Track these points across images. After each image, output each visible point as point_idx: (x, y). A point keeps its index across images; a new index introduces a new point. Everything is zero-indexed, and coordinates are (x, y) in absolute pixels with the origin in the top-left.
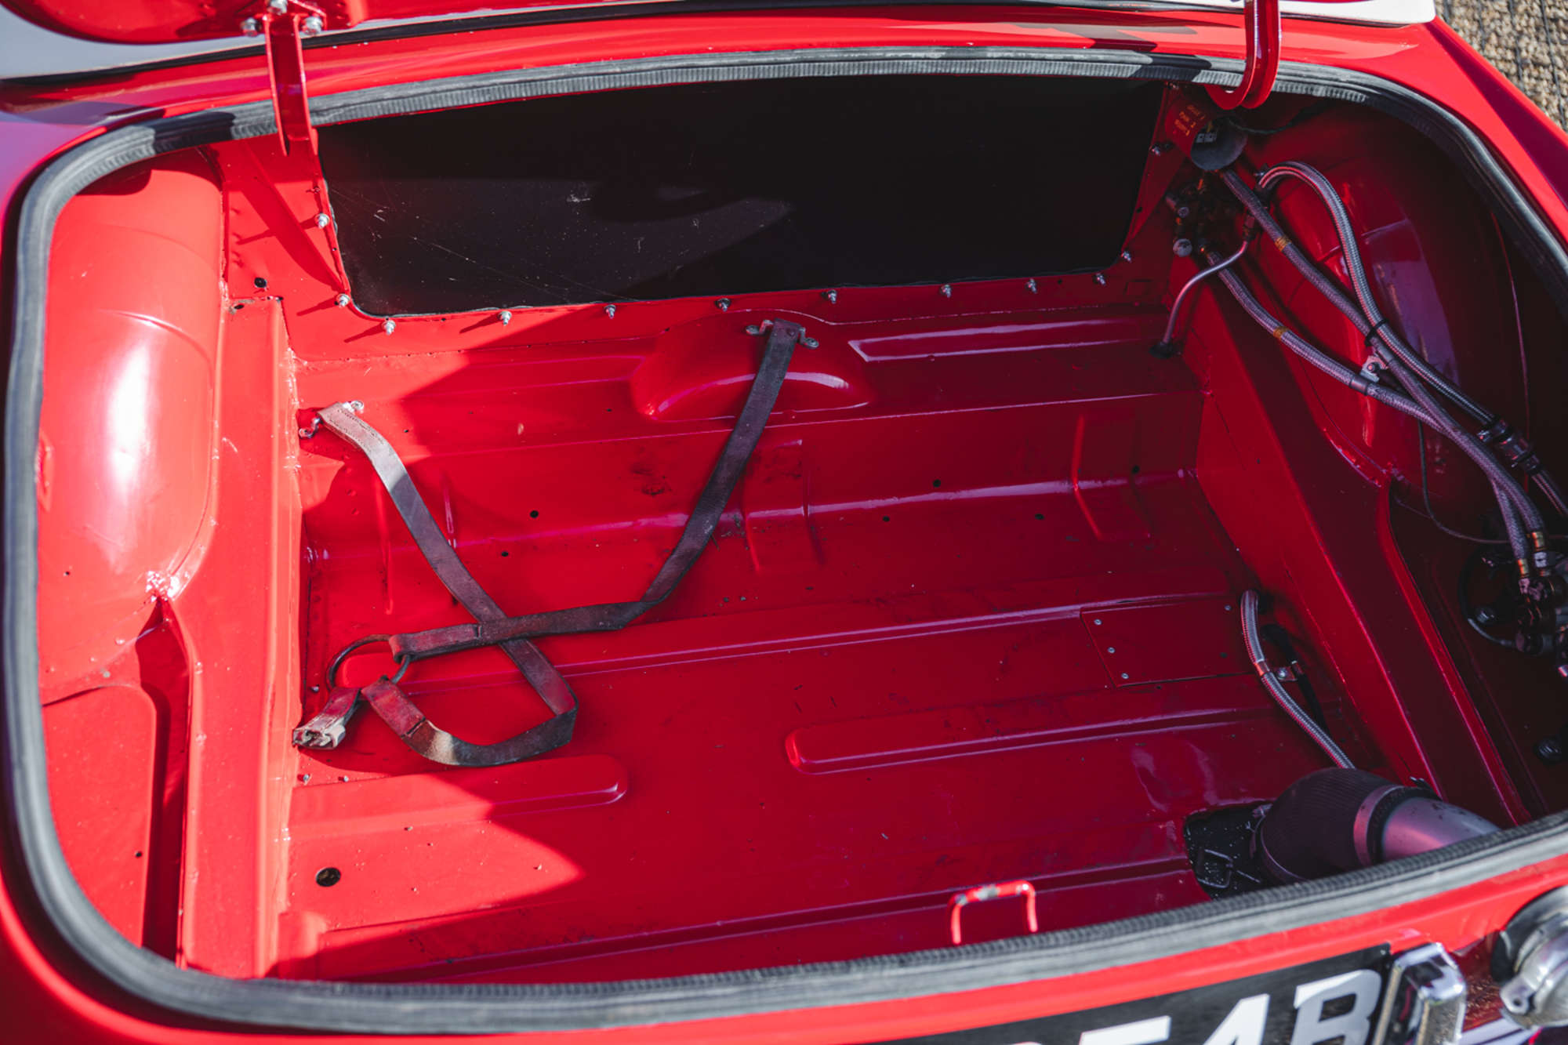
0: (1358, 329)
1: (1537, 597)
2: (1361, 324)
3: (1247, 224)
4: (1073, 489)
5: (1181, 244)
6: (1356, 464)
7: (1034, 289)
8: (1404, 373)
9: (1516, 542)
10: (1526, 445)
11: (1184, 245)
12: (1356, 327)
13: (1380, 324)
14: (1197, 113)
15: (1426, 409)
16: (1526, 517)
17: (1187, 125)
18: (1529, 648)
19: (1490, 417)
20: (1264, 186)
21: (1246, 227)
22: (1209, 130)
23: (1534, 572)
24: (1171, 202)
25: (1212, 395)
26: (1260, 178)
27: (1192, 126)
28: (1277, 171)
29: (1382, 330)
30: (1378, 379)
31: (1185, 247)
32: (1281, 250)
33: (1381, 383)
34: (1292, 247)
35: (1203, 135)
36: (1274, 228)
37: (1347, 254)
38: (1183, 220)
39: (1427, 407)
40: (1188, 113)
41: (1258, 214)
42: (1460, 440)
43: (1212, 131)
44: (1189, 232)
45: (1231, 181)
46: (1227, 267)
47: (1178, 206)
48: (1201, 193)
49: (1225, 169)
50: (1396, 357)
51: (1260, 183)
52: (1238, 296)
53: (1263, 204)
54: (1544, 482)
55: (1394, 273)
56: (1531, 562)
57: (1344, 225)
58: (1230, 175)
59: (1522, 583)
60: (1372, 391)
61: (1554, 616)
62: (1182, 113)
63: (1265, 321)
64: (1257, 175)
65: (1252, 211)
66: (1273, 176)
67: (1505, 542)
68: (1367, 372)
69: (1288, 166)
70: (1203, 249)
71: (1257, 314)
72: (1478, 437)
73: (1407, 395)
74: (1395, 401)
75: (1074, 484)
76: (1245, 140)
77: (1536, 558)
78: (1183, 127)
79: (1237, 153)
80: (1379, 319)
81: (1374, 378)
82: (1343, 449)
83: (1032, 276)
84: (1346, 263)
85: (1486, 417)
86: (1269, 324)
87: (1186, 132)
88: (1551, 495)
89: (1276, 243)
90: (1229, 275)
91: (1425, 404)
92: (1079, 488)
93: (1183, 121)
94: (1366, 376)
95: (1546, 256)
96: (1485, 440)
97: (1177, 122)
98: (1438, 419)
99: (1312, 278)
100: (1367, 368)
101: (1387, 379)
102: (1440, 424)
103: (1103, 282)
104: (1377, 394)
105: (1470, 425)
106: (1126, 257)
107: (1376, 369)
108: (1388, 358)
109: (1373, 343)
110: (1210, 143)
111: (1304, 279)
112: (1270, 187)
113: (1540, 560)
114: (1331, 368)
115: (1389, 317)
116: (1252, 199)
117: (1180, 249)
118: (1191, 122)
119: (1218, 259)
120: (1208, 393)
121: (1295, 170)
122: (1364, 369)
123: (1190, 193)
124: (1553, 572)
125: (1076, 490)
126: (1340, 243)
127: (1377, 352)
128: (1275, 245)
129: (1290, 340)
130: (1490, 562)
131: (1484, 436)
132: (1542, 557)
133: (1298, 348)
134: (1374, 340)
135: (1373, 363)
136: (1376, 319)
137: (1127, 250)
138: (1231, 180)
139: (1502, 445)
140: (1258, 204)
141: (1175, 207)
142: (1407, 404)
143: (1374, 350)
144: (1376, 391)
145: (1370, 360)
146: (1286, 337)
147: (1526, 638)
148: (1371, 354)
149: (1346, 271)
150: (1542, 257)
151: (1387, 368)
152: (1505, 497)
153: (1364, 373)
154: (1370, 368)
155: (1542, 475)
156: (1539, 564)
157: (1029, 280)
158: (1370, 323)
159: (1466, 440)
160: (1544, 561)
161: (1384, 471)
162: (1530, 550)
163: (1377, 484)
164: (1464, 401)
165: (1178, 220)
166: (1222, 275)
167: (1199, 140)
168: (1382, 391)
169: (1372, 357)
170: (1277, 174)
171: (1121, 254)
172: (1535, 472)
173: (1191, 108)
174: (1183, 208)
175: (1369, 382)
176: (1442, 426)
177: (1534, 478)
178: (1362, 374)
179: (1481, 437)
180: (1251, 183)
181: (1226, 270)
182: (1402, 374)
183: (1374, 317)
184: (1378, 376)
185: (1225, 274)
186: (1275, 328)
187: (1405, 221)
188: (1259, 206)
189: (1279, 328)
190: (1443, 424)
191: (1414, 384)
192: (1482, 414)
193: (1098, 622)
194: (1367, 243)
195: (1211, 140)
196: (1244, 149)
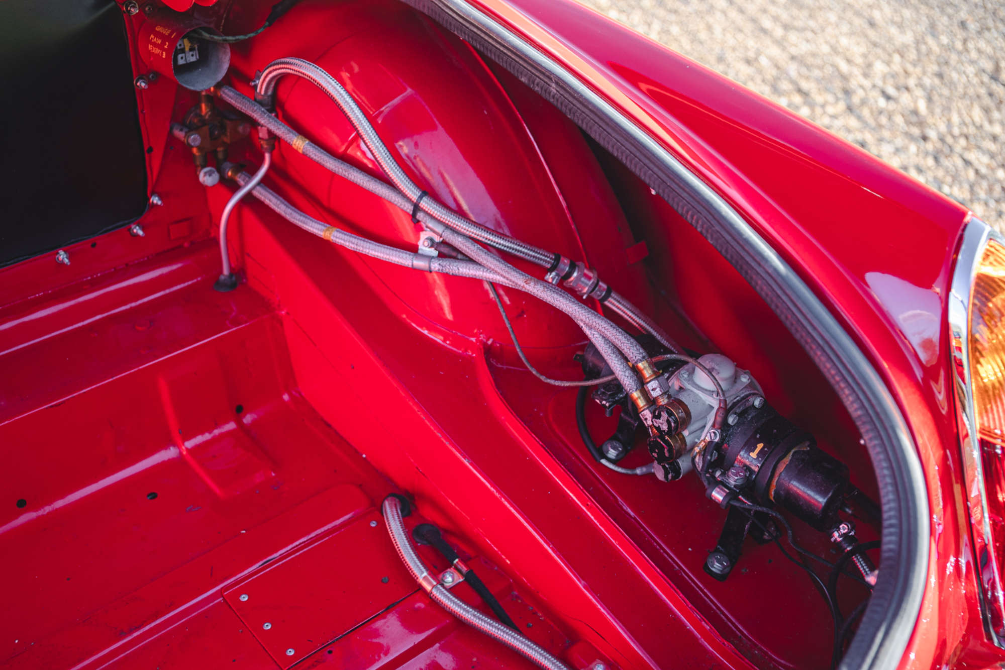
0: (402, 210)
1: (665, 427)
2: (403, 203)
3: (261, 135)
4: (181, 453)
5: (205, 174)
6: (444, 341)
7: (66, 261)
8: (460, 239)
9: (623, 377)
10: (591, 275)
11: (210, 174)
12: (399, 207)
13: (421, 197)
14: (166, 32)
15: (493, 270)
16: (626, 350)
17: (161, 47)
18: (670, 476)
19: (551, 259)
20: (263, 93)
21: (262, 139)
22: (187, 49)
23: (651, 402)
24: (179, 134)
25: (287, 313)
26: (256, 86)
27: (166, 47)
28: (270, 72)
29: (427, 204)
30: (437, 252)
31: (210, 175)
32: (300, 151)
33: (441, 256)
34: (310, 145)
35: (183, 55)
36: (286, 131)
37: (365, 136)
38: (199, 148)
39: (493, 267)
40: (158, 35)
41: (269, 123)
42: (535, 291)
43: (191, 49)
44: (211, 160)
45: (230, 97)
46: (259, 184)
47: (187, 135)
48: (207, 117)
49: (219, 86)
50: (447, 227)
51: (258, 90)
52: (277, 210)
53: (270, 111)
54: (617, 304)
55: (416, 144)
56: (645, 394)
57: (352, 109)
58: (226, 91)
59: (643, 416)
60: (436, 266)
61: (683, 440)
62: (152, 36)
63: (311, 227)
64: (253, 84)
65: (260, 120)
66: (268, 79)
67: (610, 378)
68: (424, 248)
69: (278, 64)
70: (230, 173)
71: (301, 221)
72: (546, 281)
73: (470, 260)
74: (461, 269)
75: (179, 448)
76: (228, 51)
77: (650, 388)
78: (157, 51)
79: (226, 66)
80: (418, 193)
81: (434, 252)
82: (428, 329)
83: (59, 247)
84: (368, 146)
85: (548, 259)
86: (316, 229)
87: (162, 54)
88: (626, 314)
89: (294, 146)
90: (263, 191)
91: (490, 265)
92: (187, 449)
93: (155, 45)
94: (424, 253)
95: (557, 83)
96: (554, 282)
97: (150, 47)
98: (507, 276)
99: (340, 170)
100: (423, 244)
101: (445, 250)
102: (511, 281)
103: (141, 233)
104: (441, 268)
105: (536, 272)
106: (155, 202)
107: (433, 244)
108: (439, 229)
109: (420, 219)
110: (193, 63)
111: (333, 175)
112: (270, 93)
113: (654, 390)
114: (389, 255)
115: (427, 189)
116: (255, 108)
117: (208, 178)
118: (163, 43)
119: (247, 179)
120: (283, 312)
121: (286, 66)
122: (421, 246)
123: (196, 121)
124: (669, 397)
125: (185, 453)
126: (355, 128)
127: (427, 227)
128: (293, 149)
129: (341, 239)
130: (604, 402)
131: (552, 278)
132: (654, 386)
133: (351, 245)
134: (420, 216)
135: (427, 239)
136: (415, 194)
137: (153, 193)
138: (229, 95)
139: (571, 282)
140: (263, 111)
141: (185, 137)
142: (473, 269)
143: (424, 226)
144: (440, 264)
145: (424, 236)
146: (336, 237)
147: (664, 467)
148: (422, 230)
149: (369, 155)
150: (553, 85)
151: (441, 239)
152: (597, 335)
153: (422, 249)
154: (426, 244)
155: (613, 298)
156: (654, 394)
157: (58, 253)
158: (411, 200)
159: (542, 288)
160: (658, 389)
161: (473, 339)
162: (641, 382)
163: (470, 354)
164: (523, 250)
165: (195, 150)
166: (255, 193)
167: (181, 62)
168: (445, 263)
169: (424, 232)
170: (271, 76)
171: (149, 200)
172: (606, 298)
173: (158, 29)
174: (192, 137)
175: (431, 258)
176: (513, 282)
177: (606, 303)
178: (420, 252)
179: (550, 280)
180: (250, 92)
181: (258, 188)
182: (458, 241)
183: (413, 193)
184: (436, 249)
185: (259, 192)
186: (321, 230)
187: (409, 91)
188: (265, 113)
189: (327, 230)
190: (513, 279)
191: (472, 248)
192: (543, 258)
193: (244, 598)
194: (380, 122)
195: (193, 59)
196: (231, 60)
